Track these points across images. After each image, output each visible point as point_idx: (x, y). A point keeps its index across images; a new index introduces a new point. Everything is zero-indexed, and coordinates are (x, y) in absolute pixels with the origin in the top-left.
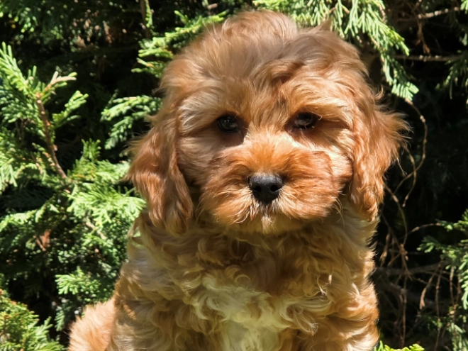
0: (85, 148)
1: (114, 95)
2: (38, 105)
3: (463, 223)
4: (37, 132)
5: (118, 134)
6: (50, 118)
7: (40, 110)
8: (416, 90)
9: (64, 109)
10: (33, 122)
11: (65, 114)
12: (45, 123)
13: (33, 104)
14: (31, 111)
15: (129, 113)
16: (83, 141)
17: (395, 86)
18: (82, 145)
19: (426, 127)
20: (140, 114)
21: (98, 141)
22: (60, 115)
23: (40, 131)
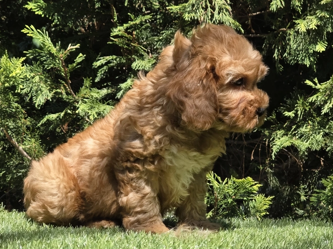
0: (85, 82)
1: (99, 56)
2: (61, 60)
3: (272, 117)
5: (101, 75)
6: (68, 67)
7: (62, 63)
9: (74, 62)
10: (59, 69)
11: (75, 65)
12: (65, 69)
13: (59, 60)
14: (58, 64)
15: (106, 64)
16: (84, 78)
18: (84, 80)
20: (112, 64)
21: (91, 78)
22: (72, 65)
23: (62, 74)
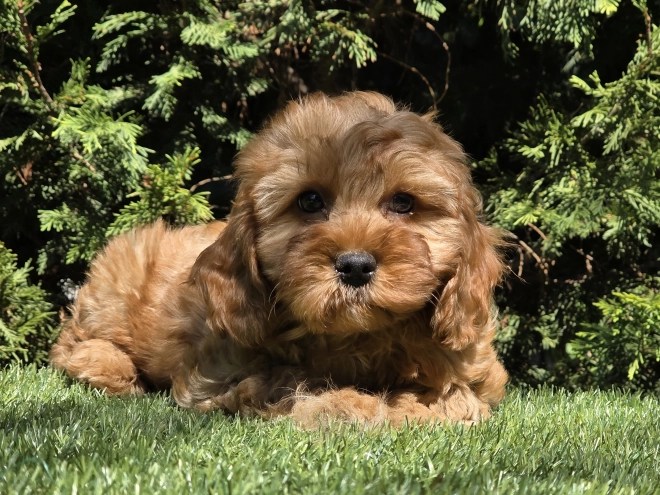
0: (73, 68)
1: (107, 12)
2: (20, 15)
3: (488, 160)
4: (19, 48)
5: (111, 54)
6: (34, 33)
7: (22, 22)
8: (443, 9)
9: (50, 21)
10: (14, 35)
11: (51, 27)
12: (28, 37)
13: (14, 16)
14: (12, 23)
15: (125, 29)
16: (71, 60)
17: (419, 4)
18: (71, 65)
19: (449, 55)
20: (136, 32)
21: (89, 59)
22: (45, 27)
23: (23, 48)
